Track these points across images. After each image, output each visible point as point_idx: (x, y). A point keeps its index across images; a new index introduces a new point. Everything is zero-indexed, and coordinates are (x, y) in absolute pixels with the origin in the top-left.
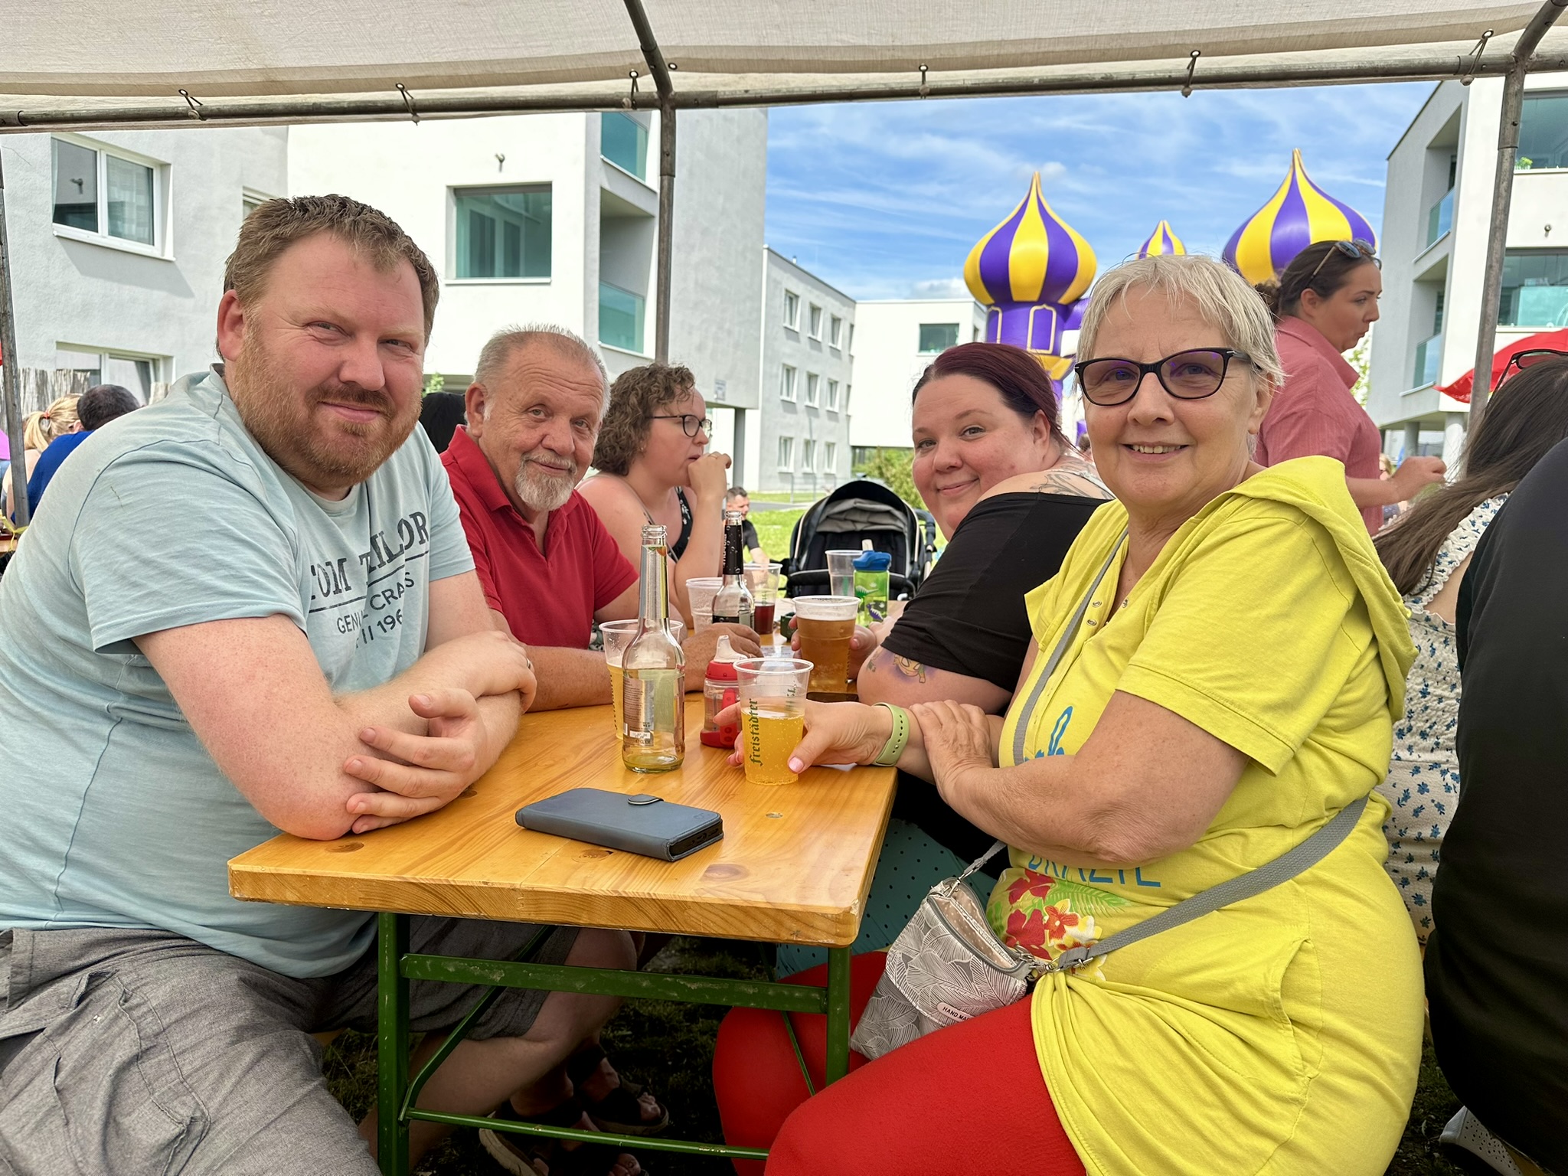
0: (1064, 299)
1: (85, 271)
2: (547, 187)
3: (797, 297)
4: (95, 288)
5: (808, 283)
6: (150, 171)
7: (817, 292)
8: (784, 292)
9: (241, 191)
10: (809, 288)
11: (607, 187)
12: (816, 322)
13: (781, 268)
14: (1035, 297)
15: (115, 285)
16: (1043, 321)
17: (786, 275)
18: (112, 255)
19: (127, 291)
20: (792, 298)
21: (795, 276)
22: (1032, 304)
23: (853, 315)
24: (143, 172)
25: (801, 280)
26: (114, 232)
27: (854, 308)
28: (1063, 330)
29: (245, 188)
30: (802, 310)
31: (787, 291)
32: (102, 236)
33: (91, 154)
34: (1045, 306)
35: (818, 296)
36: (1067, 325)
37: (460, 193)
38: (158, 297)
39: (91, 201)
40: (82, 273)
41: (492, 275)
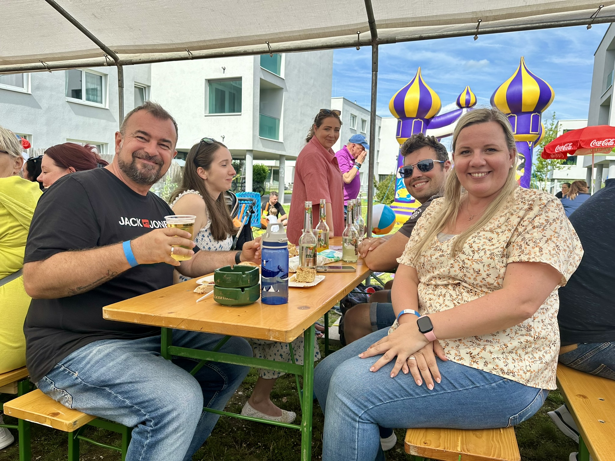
0: (427, 117)
1: (77, 114)
2: (240, 79)
3: (356, 116)
4: (80, 119)
5: (360, 111)
6: (101, 77)
7: (365, 114)
8: (350, 115)
9: (134, 83)
10: (361, 113)
11: (263, 78)
12: (364, 126)
13: (349, 105)
14: (415, 116)
15: (88, 118)
16: (418, 124)
17: (351, 108)
18: (86, 107)
19: (92, 120)
20: (354, 117)
21: (355, 108)
22: (414, 118)
23: (381, 123)
24: (99, 78)
25: (358, 110)
26: (88, 99)
27: (381, 120)
28: (427, 129)
29: (135, 82)
30: (358, 121)
31: (351, 114)
32: (83, 101)
33: (80, 72)
34: (419, 119)
35: (365, 116)
36: (428, 127)
37: (210, 82)
38: (103, 122)
39: (80, 88)
40: (76, 114)
41: (224, 112)
